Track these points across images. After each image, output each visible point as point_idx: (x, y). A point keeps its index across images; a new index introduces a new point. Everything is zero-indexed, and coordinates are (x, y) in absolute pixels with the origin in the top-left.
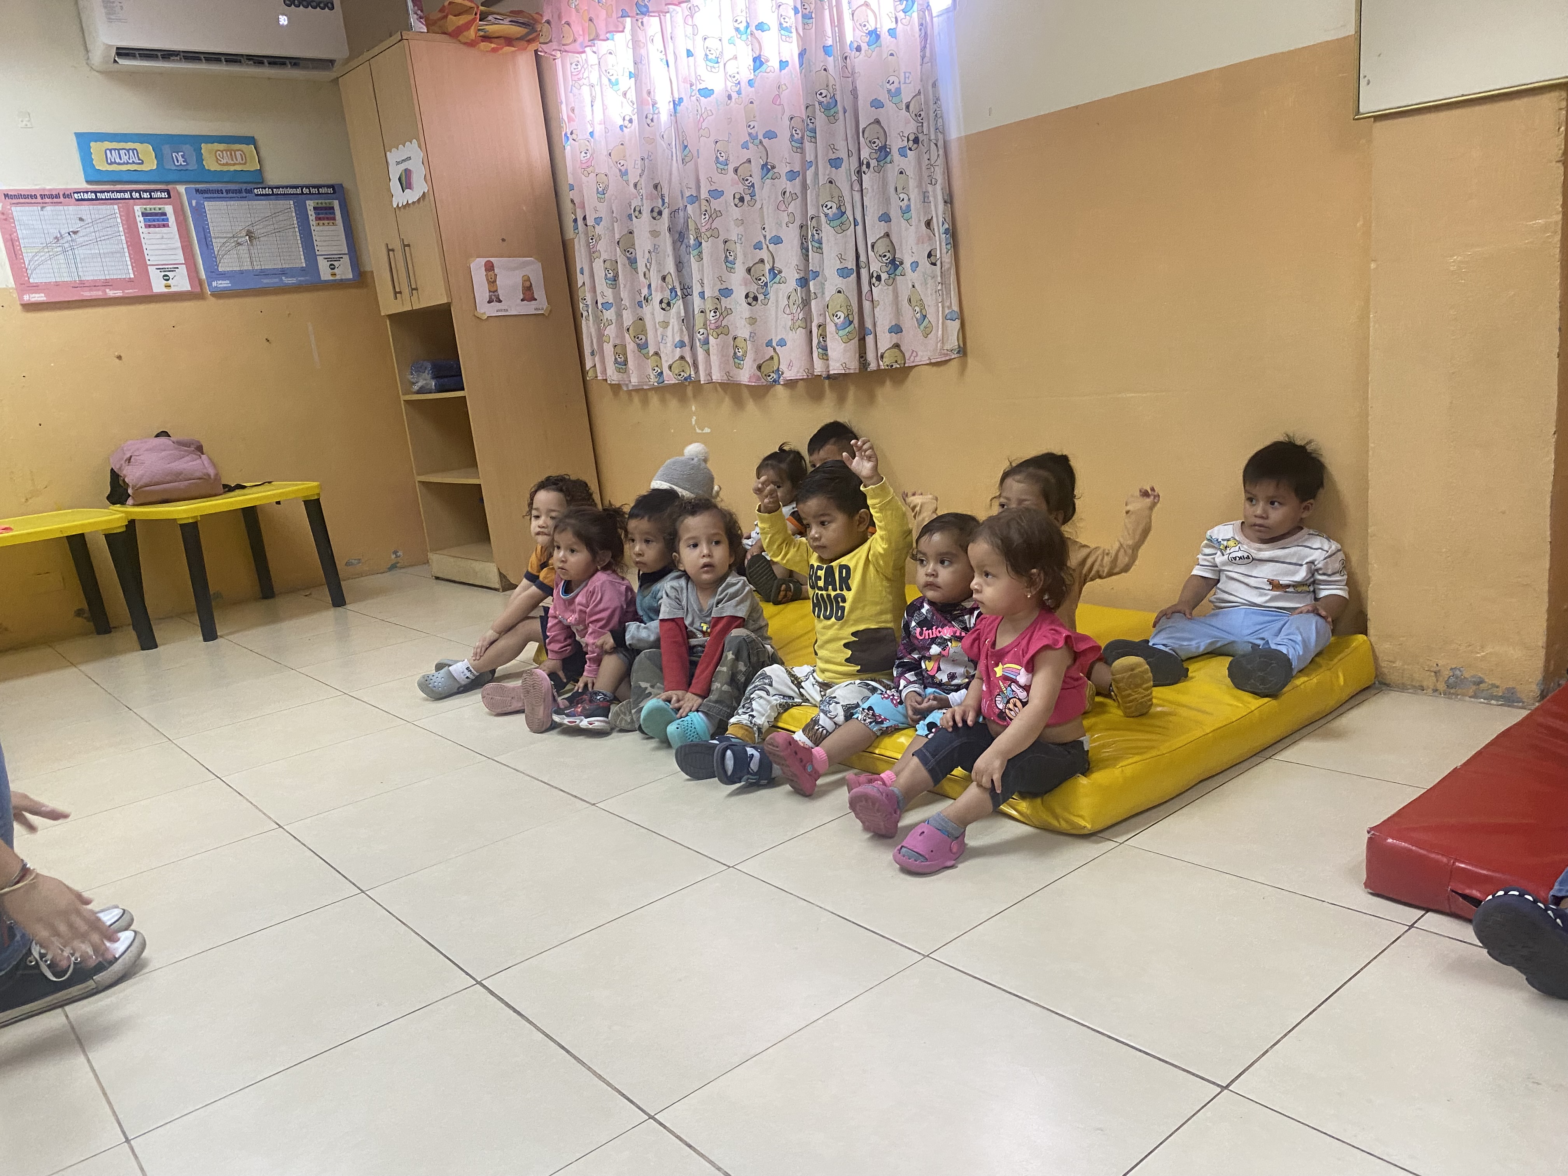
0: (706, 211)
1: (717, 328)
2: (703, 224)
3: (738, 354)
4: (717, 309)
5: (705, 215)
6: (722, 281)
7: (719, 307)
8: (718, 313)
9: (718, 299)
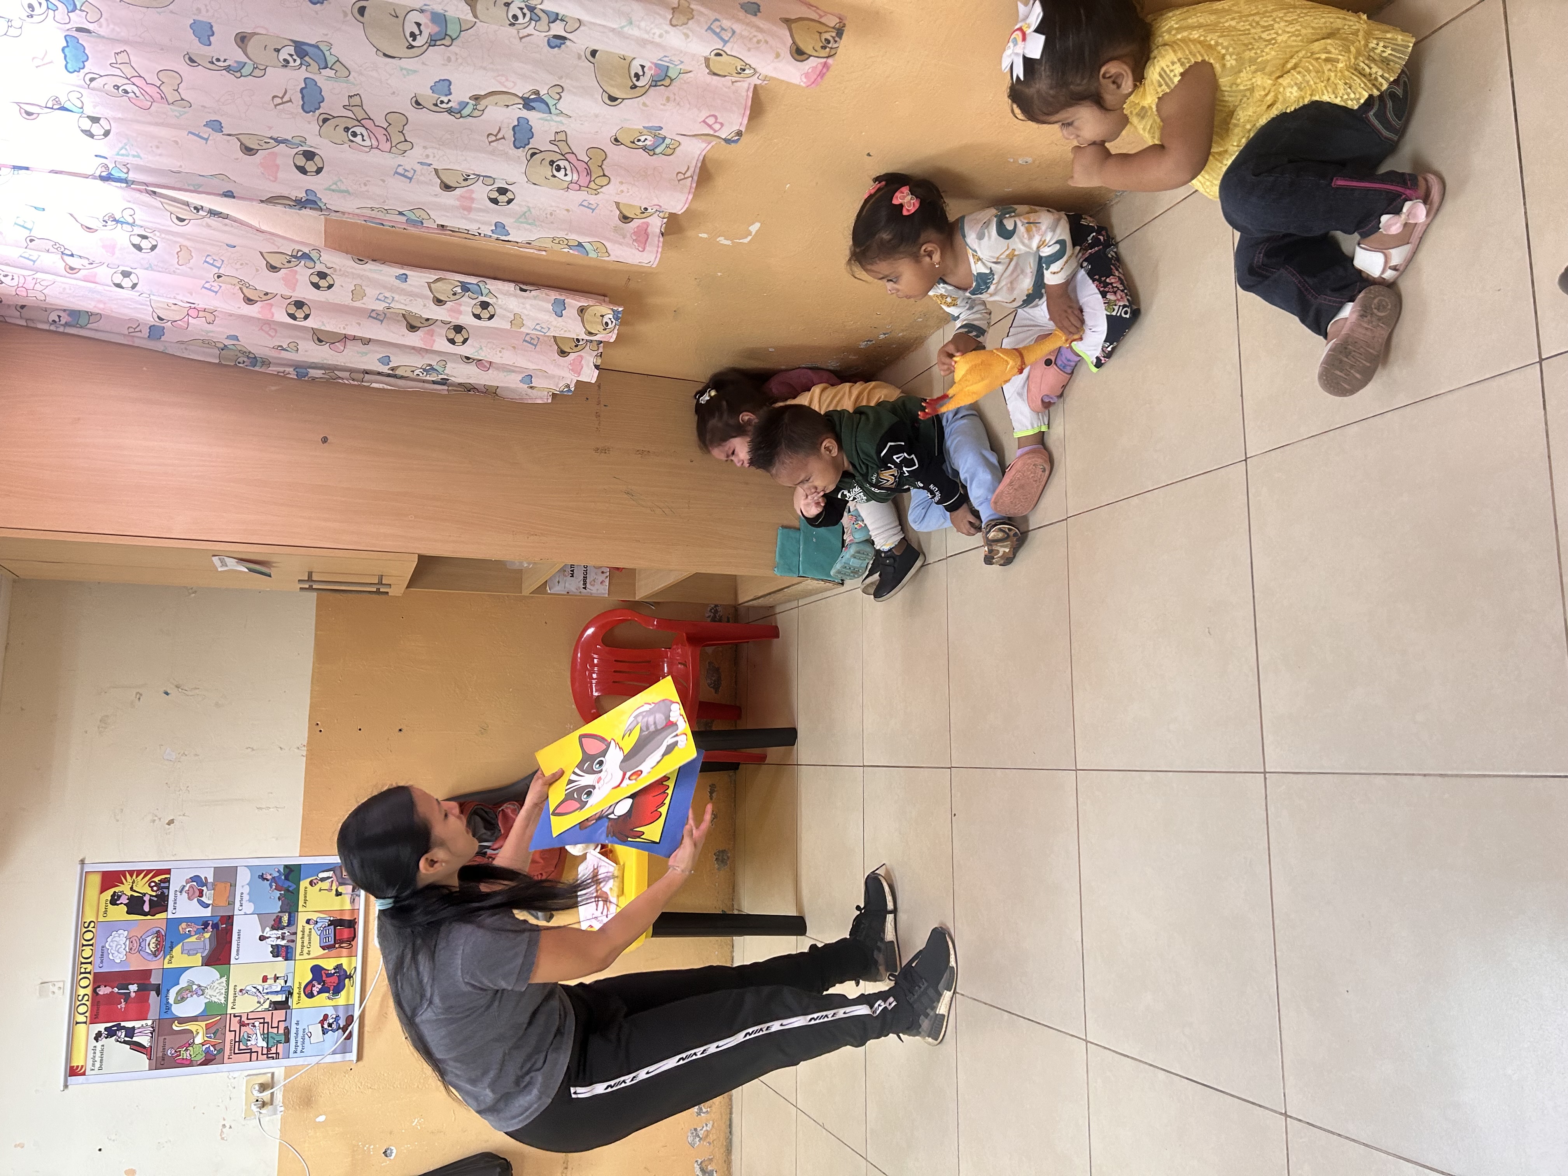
0: (347, 129)
1: (589, 173)
2: (375, 143)
3: (648, 143)
4: (552, 163)
5: (355, 135)
6: (495, 137)
7: (550, 157)
8: (562, 163)
9: (533, 155)
